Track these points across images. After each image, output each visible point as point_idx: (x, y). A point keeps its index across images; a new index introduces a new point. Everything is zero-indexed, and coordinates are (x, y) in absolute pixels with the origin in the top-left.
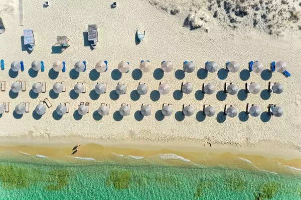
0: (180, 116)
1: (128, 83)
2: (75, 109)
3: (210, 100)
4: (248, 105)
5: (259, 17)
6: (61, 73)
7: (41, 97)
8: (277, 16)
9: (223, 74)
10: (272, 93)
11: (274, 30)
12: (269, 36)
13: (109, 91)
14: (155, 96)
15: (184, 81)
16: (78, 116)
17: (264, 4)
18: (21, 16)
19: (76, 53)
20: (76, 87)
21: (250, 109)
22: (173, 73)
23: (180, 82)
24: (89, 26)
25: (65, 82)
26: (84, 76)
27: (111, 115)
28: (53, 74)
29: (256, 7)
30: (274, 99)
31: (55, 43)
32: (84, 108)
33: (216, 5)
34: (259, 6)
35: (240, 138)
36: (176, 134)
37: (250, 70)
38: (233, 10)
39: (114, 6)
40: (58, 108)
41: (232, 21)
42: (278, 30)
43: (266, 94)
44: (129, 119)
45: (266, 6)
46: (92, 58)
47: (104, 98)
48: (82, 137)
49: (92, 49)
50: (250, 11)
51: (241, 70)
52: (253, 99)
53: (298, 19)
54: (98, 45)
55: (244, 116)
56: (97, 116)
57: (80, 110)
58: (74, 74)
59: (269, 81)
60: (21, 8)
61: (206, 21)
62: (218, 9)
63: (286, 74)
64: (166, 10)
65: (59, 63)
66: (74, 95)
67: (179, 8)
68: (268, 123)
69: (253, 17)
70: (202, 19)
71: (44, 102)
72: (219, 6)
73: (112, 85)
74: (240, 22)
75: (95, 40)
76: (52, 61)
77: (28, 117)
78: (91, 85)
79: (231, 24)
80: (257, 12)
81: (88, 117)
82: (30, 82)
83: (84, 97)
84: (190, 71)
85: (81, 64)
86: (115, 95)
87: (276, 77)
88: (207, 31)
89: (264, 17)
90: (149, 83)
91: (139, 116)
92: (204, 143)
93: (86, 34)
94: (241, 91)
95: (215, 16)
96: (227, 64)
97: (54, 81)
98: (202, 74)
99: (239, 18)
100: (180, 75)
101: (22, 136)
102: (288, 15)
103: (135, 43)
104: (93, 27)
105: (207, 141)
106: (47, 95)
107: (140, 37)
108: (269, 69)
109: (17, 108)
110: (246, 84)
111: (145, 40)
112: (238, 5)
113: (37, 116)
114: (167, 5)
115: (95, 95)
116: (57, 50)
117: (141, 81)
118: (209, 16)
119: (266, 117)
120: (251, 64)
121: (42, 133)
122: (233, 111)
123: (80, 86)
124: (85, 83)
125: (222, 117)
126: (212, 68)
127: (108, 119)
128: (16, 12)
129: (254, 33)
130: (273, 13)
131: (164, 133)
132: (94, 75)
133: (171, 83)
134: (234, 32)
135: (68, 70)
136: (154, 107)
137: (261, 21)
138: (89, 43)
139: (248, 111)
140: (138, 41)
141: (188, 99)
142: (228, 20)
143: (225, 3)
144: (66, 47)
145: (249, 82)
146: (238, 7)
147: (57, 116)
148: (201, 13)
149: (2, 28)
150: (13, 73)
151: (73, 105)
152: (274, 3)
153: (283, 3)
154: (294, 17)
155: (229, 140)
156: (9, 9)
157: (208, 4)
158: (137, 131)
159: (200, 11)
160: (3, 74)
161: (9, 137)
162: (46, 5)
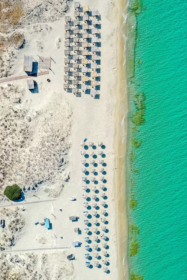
3: (97, 170)
4: (99, 154)
5: (64, 153)
6: (89, 230)
7: (99, 238)
8: (63, 146)
9: (87, 165)
10: (94, 145)
11: (68, 146)
12: (71, 148)
13: (96, 210)
14: (97, 192)
15: (90, 180)
16: (107, 223)
18: (67, 248)
19: (81, 224)
20: (95, 224)
22: (87, 185)
23: (91, 182)
24: (70, 220)
25: (93, 229)
26: (90, 221)
28: (90, 233)
30: (96, 144)
31: (77, 233)
32: (103, 220)
33: (60, 170)
34: (60, 154)
35: (113, 157)
36: (112, 183)
38: (61, 164)
39: (61, 210)
40: (104, 231)
41: (65, 163)
43: (94, 147)
44: (107, 202)
45: (59, 151)
46: (83, 218)
47: (99, 212)
48: (116, 221)
49: (79, 218)
50: (61, 157)
51: (85, 158)
52: (96, 152)
53: (64, 138)
54: (77, 216)
55: (104, 156)
56: (106, 215)
57: (104, 222)
58: (90, 225)
59: (89, 146)
60: (64, 248)
61: (66, 173)
63: (86, 140)
64: (62, 189)
65: (85, 231)
66: (98, 224)
67: (61, 184)
68: (106, 146)
69: (63, 155)
70: (65, 175)
71: (101, 237)
72: (60, 169)
73: (93, 209)
74: (66, 160)
75: (76, 217)
76: (84, 234)
77: (108, 243)
78: (94, 218)
79: (67, 164)
80: (62, 155)
81: (107, 218)
82: (94, 243)
83: (99, 220)
84: (86, 178)
85: (85, 222)
86: (97, 208)
87: (87, 144)
88: (70, 173)
89: (63, 152)
90: (92, 194)
91: (105, 198)
92: (115, 171)
93: (73, 221)
94: (93, 157)
95: (64, 170)
96: (83, 164)
97: (93, 233)
98: (87, 173)
99: (64, 161)
100: (88, 182)
101: (116, 245)
102: (63, 141)
104: (70, 218)
106: (99, 236)
107: (73, 199)
111: (74, 197)
113: (107, 239)
114: (60, 189)
115: (98, 216)
116: (80, 232)
117: (91, 198)
118: (64, 172)
121: (114, 237)
123: (94, 222)
124: (93, 220)
127: (107, 210)
128: (65, 250)
129: (70, 154)
130: (62, 148)
131: (112, 187)
132: (90, 217)
133: (91, 186)
134: (70, 162)
135: (88, 227)
136: (101, 192)
137: (65, 152)
138: (77, 219)
140: (75, 200)
142: (65, 165)
143: (59, 167)
144: (79, 229)
145: (89, 155)
146: (60, 162)
147: (107, 231)
148: (63, 176)
149: (72, 255)
150: (90, 250)
151: (102, 225)
152: (58, 149)
153: (58, 145)
154: (63, 139)
155: (114, 161)
156: (64, 253)
157: (59, 173)
158: (112, 198)
159: (62, 176)
160: (91, 254)
161: (117, 251)
162: (62, 238)
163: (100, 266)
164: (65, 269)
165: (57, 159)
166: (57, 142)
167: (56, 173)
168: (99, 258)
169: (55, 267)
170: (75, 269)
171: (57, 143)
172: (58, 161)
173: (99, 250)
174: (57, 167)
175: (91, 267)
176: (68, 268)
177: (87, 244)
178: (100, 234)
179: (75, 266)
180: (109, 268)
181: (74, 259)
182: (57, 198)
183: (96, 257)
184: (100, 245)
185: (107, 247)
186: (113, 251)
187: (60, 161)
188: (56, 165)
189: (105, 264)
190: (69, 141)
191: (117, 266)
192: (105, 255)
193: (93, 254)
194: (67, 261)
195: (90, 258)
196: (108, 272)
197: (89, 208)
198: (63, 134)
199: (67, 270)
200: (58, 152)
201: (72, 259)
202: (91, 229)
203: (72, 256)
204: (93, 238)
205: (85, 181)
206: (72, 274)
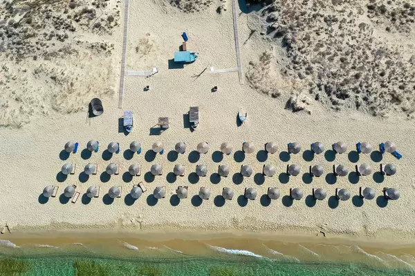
0: (288, 201)
2: (172, 193)
3: (319, 183)
4: (360, 188)
5: (360, 100)
6: (158, 154)
7: (135, 180)
8: (379, 98)
9: (330, 156)
10: (385, 176)
11: (378, 111)
12: (373, 117)
13: (209, 175)
15: (290, 163)
16: (175, 200)
17: (364, 87)
19: (176, 133)
21: (364, 191)
22: (277, 154)
23: (285, 164)
25: (164, 165)
26: (183, 159)
27: (212, 199)
28: (150, 156)
29: (355, 90)
30: (388, 182)
31: (154, 124)
32: (184, 191)
33: (317, 89)
34: (359, 89)
35: (357, 227)
36: (284, 222)
37: (359, 151)
38: (334, 93)
39: (214, 89)
41: (334, 103)
42: (382, 112)
43: (379, 177)
44: (232, 204)
45: (366, 89)
46: (190, 141)
47: (204, 182)
48: (178, 226)
49: (192, 130)
50: (351, 94)
51: (348, 151)
52: (366, 182)
53: (400, 101)
54: (199, 128)
55: (358, 201)
56: (197, 201)
57: (178, 193)
59: (380, 163)
60: (120, 92)
61: (308, 104)
62: (319, 92)
63: (398, 156)
64: (267, 93)
66: (172, 178)
67: (280, 91)
68: (386, 208)
69: (355, 99)
70: (304, 101)
71: (139, 186)
72: (320, 90)
73: (213, 168)
74: (342, 105)
75: (196, 122)
77: (119, 203)
78: (192, 168)
79: (333, 106)
80: (358, 95)
81: (186, 203)
82: (124, 165)
83: (182, 181)
84: (296, 151)
86: (215, 179)
87: (387, 158)
88: (309, 113)
89: (365, 99)
90: (252, 165)
91: (243, 201)
92: (316, 232)
93: (186, 117)
94: (352, 174)
95: (317, 99)
96: (333, 146)
97: (150, 164)
98: (308, 156)
99: (341, 101)
100: (285, 157)
101: (110, 224)
102: (389, 98)
103: (236, 125)
104: (195, 109)
105: (319, 230)
106: (142, 178)
107: (242, 119)
108: (379, 150)
110: (356, 166)
111: (247, 121)
112: (339, 89)
113: (130, 200)
114: (268, 88)
115: (194, 178)
116: (155, 132)
117: (244, 163)
118: (310, 99)
119: (382, 201)
120: (358, 145)
121: (134, 221)
122: (345, 193)
123: (181, 167)
125: (333, 202)
126: (319, 148)
127: (209, 204)
128: (116, 96)
129: (356, 115)
130: (374, 96)
131: (271, 220)
132: (194, 157)
133: (276, 166)
134: (338, 114)
135: (166, 153)
136: (260, 191)
137: (364, 103)
138: (190, 124)
139: (362, 194)
140: (239, 122)
141: (296, 182)
142: (330, 103)
143: (326, 87)
144: (164, 129)
145: (359, 164)
148: (302, 96)
149: (101, 110)
150: (107, 155)
151: (171, 189)
152: (374, 86)
153: (383, 86)
154: (396, 99)
155: (344, 229)
156: (109, 92)
157: (309, 88)
158: (240, 218)
159: (302, 94)
160: (96, 157)
161: (95, 226)
162: (146, 89)
163: (61, 177)
164: (70, 93)
165: (346, 81)
166: (390, 86)
167: (311, 81)
168: (84, 178)
169: (78, 70)
170: (67, 116)
171: (388, 84)
172: (342, 85)
173: (105, 178)
174: (325, 83)
175: (64, 155)
176: (72, 101)
177: (125, 147)
179: (74, 116)
180: (54, 202)
181: (91, 115)
182: (244, 81)
183: (86, 169)
184: (116, 182)
185: (108, 200)
186: (97, 216)
187: (341, 88)
188: (331, 80)
189: (65, 191)
190: (393, 114)
192: (88, 192)
193: (97, 163)
194: (89, 98)
195: (86, 154)
196: (43, 199)
197: (217, 157)
198: (408, 99)
199: (65, 96)
200: (365, 85)
201: (90, 111)
202: (161, 162)
203: (97, 110)
206: (53, 108)
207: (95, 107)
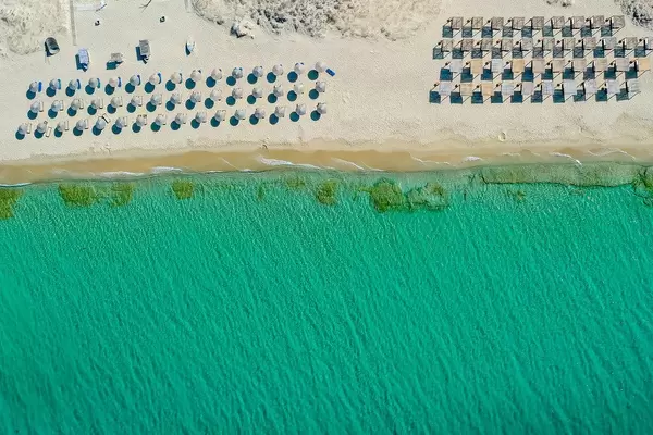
1: (182, 93)
2: (133, 122)
4: (297, 105)
5: (298, 22)
6: (116, 88)
7: (100, 113)
8: (314, 20)
10: (320, 93)
11: (314, 32)
13: (165, 103)
14: (209, 103)
15: (236, 87)
16: (136, 128)
18: (74, 36)
19: (130, 68)
20: (132, 101)
22: (224, 80)
23: (232, 88)
24: (141, 42)
25: (121, 96)
26: (140, 89)
27: (169, 125)
28: (110, 90)
30: (322, 98)
31: (110, 59)
32: (141, 119)
33: (257, 14)
35: (293, 139)
36: (232, 139)
38: (273, 17)
39: (163, 20)
40: (117, 122)
41: (274, 27)
42: (318, 32)
43: (314, 94)
44: (186, 128)
45: (302, 12)
46: (145, 72)
47: (161, 109)
48: (142, 150)
49: (145, 62)
50: (288, 17)
51: (288, 73)
52: (303, 99)
53: (335, 21)
54: (151, 59)
56: (155, 127)
57: (138, 121)
58: (130, 88)
59: (316, 81)
60: (73, 28)
61: (250, 29)
62: (260, 17)
63: (331, 73)
64: (212, 20)
65: (115, 79)
66: (131, 108)
67: (224, 18)
68: (318, 121)
69: (293, 22)
70: (246, 27)
71: (103, 117)
72: (260, 14)
73: (167, 96)
74: (281, 28)
75: (147, 54)
76: (108, 77)
78: (147, 98)
79: (274, 30)
80: (295, 18)
81: (146, 129)
83: (141, 110)
85: (136, 78)
86: (170, 106)
88: (252, 38)
89: (302, 21)
90: (202, 91)
91: (195, 124)
92: (260, 145)
93: (138, 49)
94: (290, 92)
95: (258, 24)
97: (111, 97)
98: (252, 79)
99: (280, 24)
100: (231, 81)
101: (83, 153)
102: (326, 18)
103: (185, 54)
104: (145, 43)
105: (262, 144)
106: (105, 110)
107: (190, 48)
108: (315, 69)
109: (78, 124)
110: (294, 85)
111: (195, 51)
113: (97, 131)
114: (213, 16)
115: (151, 107)
116: (112, 65)
117: (195, 90)
118: (252, 24)
119: (316, 115)
120: (296, 65)
121: (103, 148)
123: (136, 99)
124: (142, 96)
126: (261, 72)
127: (166, 129)
128: (69, 31)
129: (296, 37)
130: (310, 18)
131: (221, 138)
132: (149, 88)
133: (222, 90)
134: (278, 38)
135: (124, 85)
136: (209, 114)
137: (301, 25)
141: (241, 105)
142: (270, 27)
143: (265, 12)
144: (120, 63)
145: (296, 83)
146: (276, 14)
147: (116, 130)
148: (244, 22)
149: (56, 48)
150: (70, 92)
151: (131, 118)
152: (308, 9)
153: (318, 8)
154: (331, 19)
155: (283, 141)
156: (62, 30)
157: (250, 13)
158: (194, 139)
159: (244, 19)
160: (61, 94)
161: (70, 155)
162: (97, 24)
163: (32, 115)
164: (24, 34)
165: (284, 6)
166: (325, 7)
167: (252, 6)
168: (52, 114)
169: (28, 9)
170: (26, 57)
171: (323, 5)
172: (279, 9)
173: (72, 112)
174: (264, 8)
175: (31, 95)
176: (27, 41)
177: (84, 84)
178: (108, 114)
179: (32, 56)
180: (30, 137)
181: (49, 54)
182: (190, 8)
183: (53, 106)
184: (82, 115)
185: (77, 132)
186: (69, 146)
187: (279, 13)
188: (269, 5)
189: (38, 128)
190: (329, 33)
191: (34, 157)
192: (58, 127)
193: (61, 98)
194: (44, 38)
195: (51, 92)
196: (20, 136)
197: (171, 86)
198: (343, 18)
199: (20, 37)
200: (301, 8)
201: (47, 50)
202: (120, 92)
203: (53, 49)
204: (100, 97)
205: (234, 73)
206: (11, 50)
207: (51, 46)
